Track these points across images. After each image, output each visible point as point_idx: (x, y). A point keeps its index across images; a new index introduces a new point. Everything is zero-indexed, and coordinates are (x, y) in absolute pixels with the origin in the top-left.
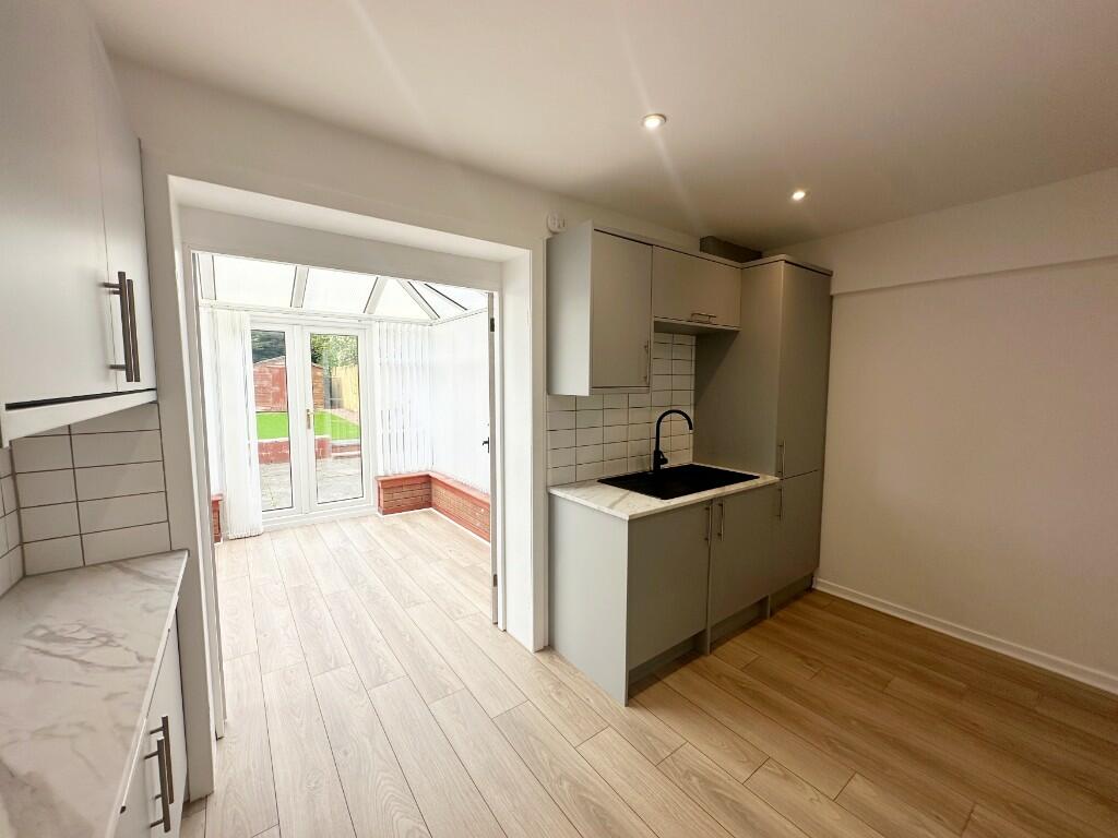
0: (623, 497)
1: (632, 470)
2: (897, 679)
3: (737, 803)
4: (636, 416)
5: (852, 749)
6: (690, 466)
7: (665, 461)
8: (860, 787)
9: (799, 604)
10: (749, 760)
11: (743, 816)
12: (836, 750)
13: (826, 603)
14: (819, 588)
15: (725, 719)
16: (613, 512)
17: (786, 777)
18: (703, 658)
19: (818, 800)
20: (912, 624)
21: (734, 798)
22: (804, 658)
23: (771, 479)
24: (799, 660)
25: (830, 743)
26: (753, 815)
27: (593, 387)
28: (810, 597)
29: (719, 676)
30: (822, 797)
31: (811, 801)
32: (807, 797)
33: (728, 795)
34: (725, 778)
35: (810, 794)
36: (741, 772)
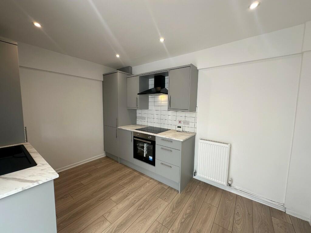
8: (114, 198)
10: (103, 221)
11: (122, 225)
12: (102, 200)
15: (84, 226)
17: (110, 213)
25: (100, 201)
26: (122, 222)
30: (116, 206)
31: (117, 208)
32: (116, 209)
33: (115, 228)
34: (109, 229)
35: (115, 208)
36: (107, 224)
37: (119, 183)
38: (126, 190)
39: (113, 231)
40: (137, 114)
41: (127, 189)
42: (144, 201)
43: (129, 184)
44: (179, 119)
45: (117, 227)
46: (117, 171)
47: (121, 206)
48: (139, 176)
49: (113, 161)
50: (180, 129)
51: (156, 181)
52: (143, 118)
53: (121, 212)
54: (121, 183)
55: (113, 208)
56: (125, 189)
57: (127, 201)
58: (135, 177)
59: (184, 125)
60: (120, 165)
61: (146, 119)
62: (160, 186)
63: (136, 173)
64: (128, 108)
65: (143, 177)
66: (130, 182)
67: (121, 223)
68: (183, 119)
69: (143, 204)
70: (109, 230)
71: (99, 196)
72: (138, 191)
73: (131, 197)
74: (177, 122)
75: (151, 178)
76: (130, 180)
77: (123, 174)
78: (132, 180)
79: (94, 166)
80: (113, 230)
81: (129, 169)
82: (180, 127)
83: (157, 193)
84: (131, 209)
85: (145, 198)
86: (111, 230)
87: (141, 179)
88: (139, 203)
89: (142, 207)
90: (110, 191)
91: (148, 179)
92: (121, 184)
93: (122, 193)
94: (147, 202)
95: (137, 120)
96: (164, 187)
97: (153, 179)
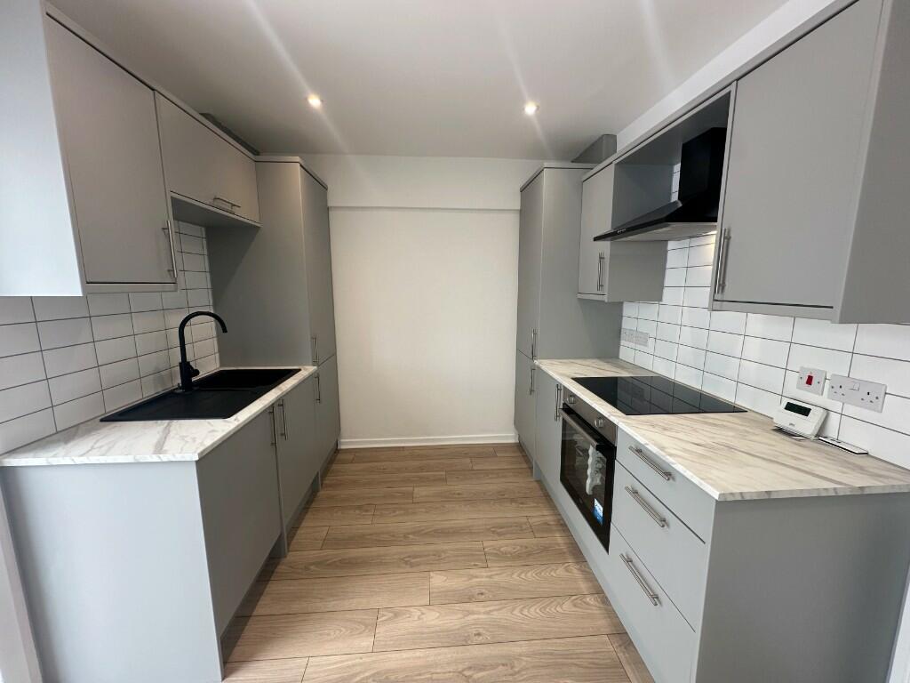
0: (167, 432)
1: (150, 392)
2: (416, 489)
3: (378, 673)
4: (141, 323)
5: (420, 557)
6: (221, 373)
7: (197, 373)
8: (438, 580)
9: (335, 467)
10: (366, 626)
12: (412, 565)
13: (352, 457)
14: (343, 447)
15: (331, 605)
16: (165, 458)
17: (396, 615)
18: (284, 561)
19: (423, 614)
20: (403, 447)
21: (372, 672)
22: (359, 508)
23: (311, 369)
24: (357, 512)
25: (406, 563)
26: (394, 671)
27: (87, 282)
28: (340, 456)
29: (307, 568)
30: (422, 609)
31: (419, 618)
32: (416, 618)
33: (367, 674)
34: (358, 661)
35: (416, 613)
36: (366, 642)
37: (486, 544)
38: (482, 577)
39: (358, 679)
40: (624, 319)
41: (490, 577)
42: (504, 662)
43: (509, 563)
44: (806, 360)
45: (373, 675)
46: (512, 500)
47: (434, 619)
48: (564, 553)
49: (525, 466)
50: (806, 426)
51: (611, 614)
52: (642, 339)
53: (418, 639)
54: (489, 544)
55: (412, 609)
56: (484, 573)
57: (460, 616)
58: (545, 549)
59: (836, 406)
60: (535, 484)
61: (651, 341)
62: (610, 648)
63: (559, 539)
64: (579, 296)
65: (574, 569)
66: (516, 557)
67: (388, 671)
68: (834, 367)
69: (493, 667)
70: (353, 666)
71: (415, 548)
72: (514, 609)
73: (480, 614)
74: (793, 379)
75: (598, 591)
76: (524, 550)
77: (517, 520)
78: (529, 554)
79: (468, 460)
80: (360, 672)
81: (545, 513)
82: (805, 411)
83: (574, 669)
84: (447, 654)
85: (516, 649)
86: (358, 669)
87: (561, 571)
88: (486, 651)
89: (481, 674)
90: (444, 551)
91: (583, 586)
92: (487, 547)
93: (470, 579)
94: (511, 671)
95: (623, 342)
96: (627, 668)
97: (605, 601)
